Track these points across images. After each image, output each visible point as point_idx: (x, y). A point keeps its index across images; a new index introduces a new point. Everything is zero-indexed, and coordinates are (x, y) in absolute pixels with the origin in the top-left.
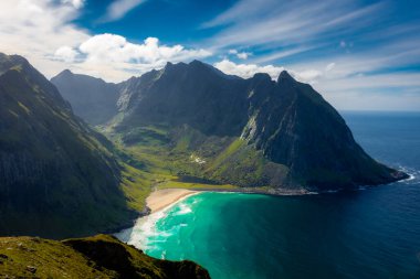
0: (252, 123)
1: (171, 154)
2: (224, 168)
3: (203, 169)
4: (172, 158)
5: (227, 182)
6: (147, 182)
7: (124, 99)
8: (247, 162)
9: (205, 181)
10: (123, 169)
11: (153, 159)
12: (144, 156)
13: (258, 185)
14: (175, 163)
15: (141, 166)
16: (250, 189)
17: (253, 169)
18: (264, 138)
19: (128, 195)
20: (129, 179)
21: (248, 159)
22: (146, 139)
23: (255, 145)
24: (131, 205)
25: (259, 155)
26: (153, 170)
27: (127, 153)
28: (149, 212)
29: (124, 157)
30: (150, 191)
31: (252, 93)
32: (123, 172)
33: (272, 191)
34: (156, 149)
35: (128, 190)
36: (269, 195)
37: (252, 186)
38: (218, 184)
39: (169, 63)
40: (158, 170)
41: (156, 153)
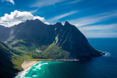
0: (57, 38)
1: (29, 50)
2: (48, 53)
3: (41, 54)
4: (29, 51)
5: (49, 58)
6: (21, 59)
7: (12, 32)
8: (56, 51)
9: (42, 58)
10: (12, 55)
11: (23, 51)
12: (20, 51)
13: (61, 58)
14: (31, 52)
15: (19, 54)
16: (58, 60)
17: (58, 53)
18: (61, 43)
19: (14, 64)
20: (14, 58)
21: (56, 50)
22: (20, 45)
23: (58, 45)
24: (15, 67)
25: (60, 49)
26: (23, 55)
27: (14, 49)
28: (23, 70)
29: (12, 51)
30: (23, 62)
31: (56, 29)
32: (12, 56)
33: (65, 60)
34: (24, 48)
35: (14, 62)
36: (65, 61)
37: (58, 59)
38: (46, 59)
39: (27, 20)
40: (25, 55)
41: (24, 49)
